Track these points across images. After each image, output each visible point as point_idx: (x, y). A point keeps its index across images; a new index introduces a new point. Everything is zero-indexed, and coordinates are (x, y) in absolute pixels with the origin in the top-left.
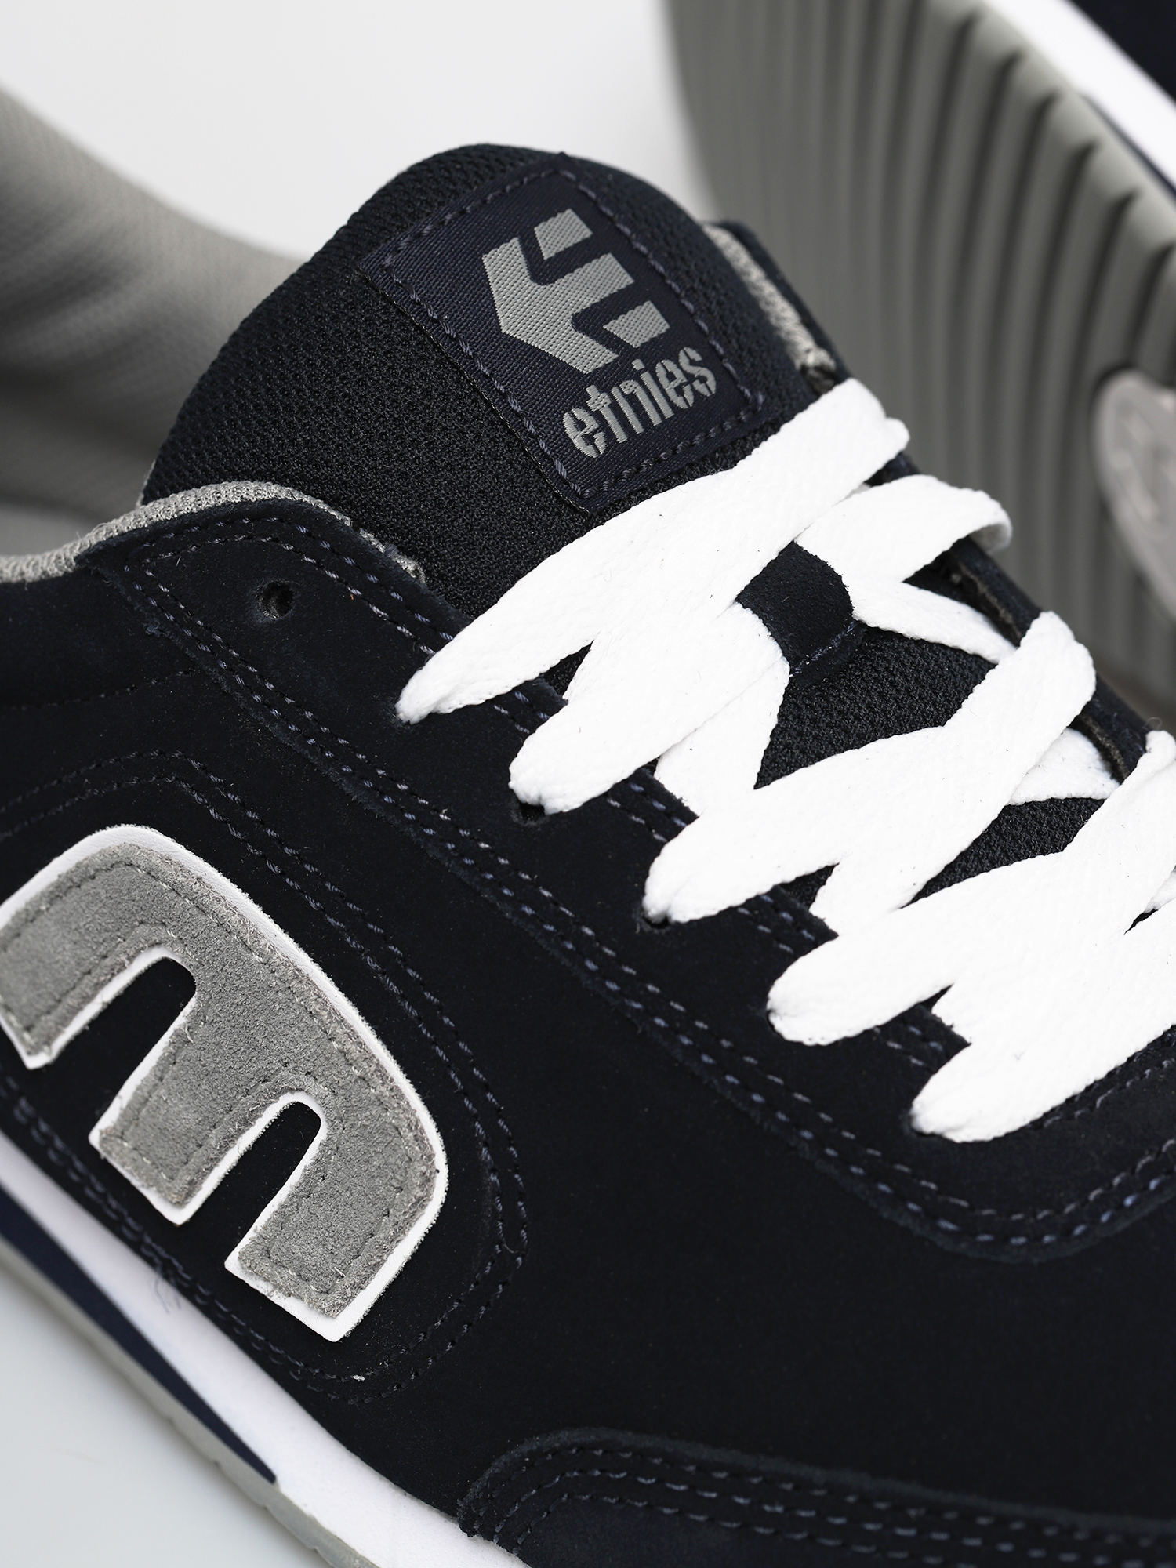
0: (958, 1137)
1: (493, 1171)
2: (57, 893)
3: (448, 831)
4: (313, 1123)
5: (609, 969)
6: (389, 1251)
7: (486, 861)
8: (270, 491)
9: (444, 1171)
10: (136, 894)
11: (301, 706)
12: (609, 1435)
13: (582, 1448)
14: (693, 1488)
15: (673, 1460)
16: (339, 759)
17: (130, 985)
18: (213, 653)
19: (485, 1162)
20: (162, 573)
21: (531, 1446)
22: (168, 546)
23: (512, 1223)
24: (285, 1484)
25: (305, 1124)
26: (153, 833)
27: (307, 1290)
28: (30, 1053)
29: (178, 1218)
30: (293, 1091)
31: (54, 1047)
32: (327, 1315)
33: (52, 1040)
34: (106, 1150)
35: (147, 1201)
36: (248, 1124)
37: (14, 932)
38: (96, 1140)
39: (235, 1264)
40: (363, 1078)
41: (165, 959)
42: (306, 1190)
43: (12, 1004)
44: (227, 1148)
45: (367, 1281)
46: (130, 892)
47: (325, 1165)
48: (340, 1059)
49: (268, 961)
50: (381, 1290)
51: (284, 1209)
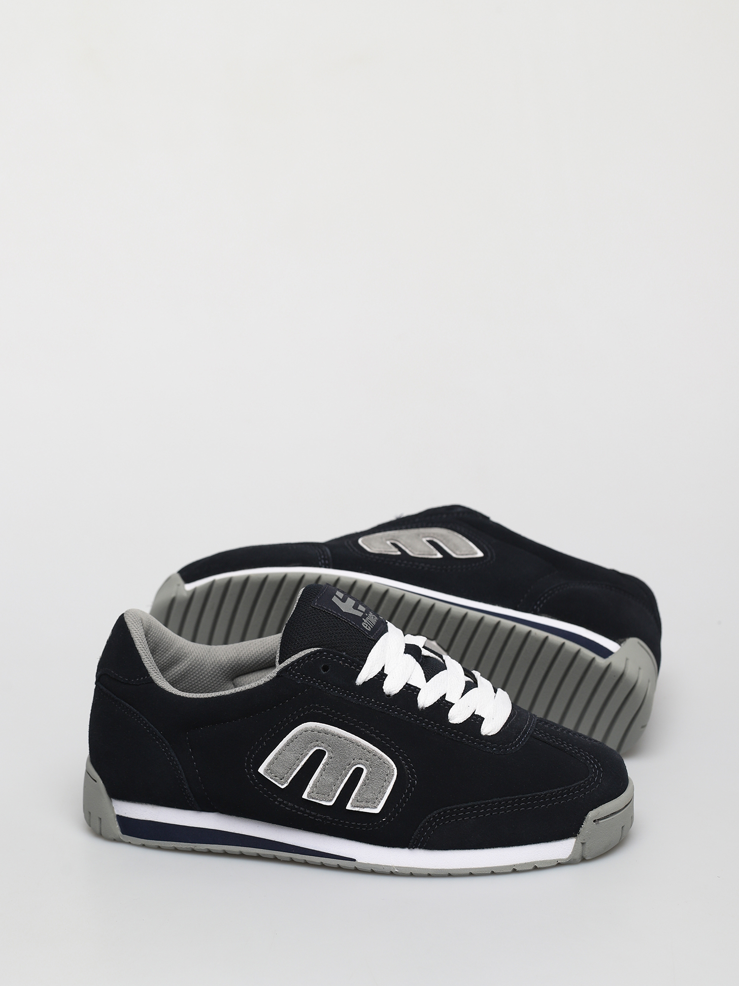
0: (490, 735)
1: (406, 765)
2: (287, 744)
3: (374, 703)
4: (362, 770)
5: (416, 719)
6: (387, 789)
7: (384, 707)
8: (313, 650)
9: (396, 768)
10: (310, 737)
11: (337, 687)
12: (444, 809)
13: (439, 813)
14: (464, 813)
15: (458, 809)
16: (348, 695)
17: (309, 758)
18: (314, 682)
19: (404, 764)
20: (297, 671)
21: (427, 818)
22: (296, 666)
23: (412, 774)
24: (359, 860)
25: (358, 772)
26: (310, 723)
27: (369, 804)
28: (282, 785)
29: (331, 804)
30: (355, 765)
31: (289, 781)
32: (376, 807)
33: (288, 779)
34: (308, 797)
35: (321, 804)
36: (346, 776)
37: (276, 758)
38: (305, 796)
39: (349, 807)
40: (374, 755)
41: (317, 750)
42: (364, 784)
43: (278, 774)
44: (341, 783)
45: (383, 796)
46: (308, 737)
47: (367, 777)
48: (368, 753)
49: (346, 739)
50: (387, 798)
51: (359, 790)
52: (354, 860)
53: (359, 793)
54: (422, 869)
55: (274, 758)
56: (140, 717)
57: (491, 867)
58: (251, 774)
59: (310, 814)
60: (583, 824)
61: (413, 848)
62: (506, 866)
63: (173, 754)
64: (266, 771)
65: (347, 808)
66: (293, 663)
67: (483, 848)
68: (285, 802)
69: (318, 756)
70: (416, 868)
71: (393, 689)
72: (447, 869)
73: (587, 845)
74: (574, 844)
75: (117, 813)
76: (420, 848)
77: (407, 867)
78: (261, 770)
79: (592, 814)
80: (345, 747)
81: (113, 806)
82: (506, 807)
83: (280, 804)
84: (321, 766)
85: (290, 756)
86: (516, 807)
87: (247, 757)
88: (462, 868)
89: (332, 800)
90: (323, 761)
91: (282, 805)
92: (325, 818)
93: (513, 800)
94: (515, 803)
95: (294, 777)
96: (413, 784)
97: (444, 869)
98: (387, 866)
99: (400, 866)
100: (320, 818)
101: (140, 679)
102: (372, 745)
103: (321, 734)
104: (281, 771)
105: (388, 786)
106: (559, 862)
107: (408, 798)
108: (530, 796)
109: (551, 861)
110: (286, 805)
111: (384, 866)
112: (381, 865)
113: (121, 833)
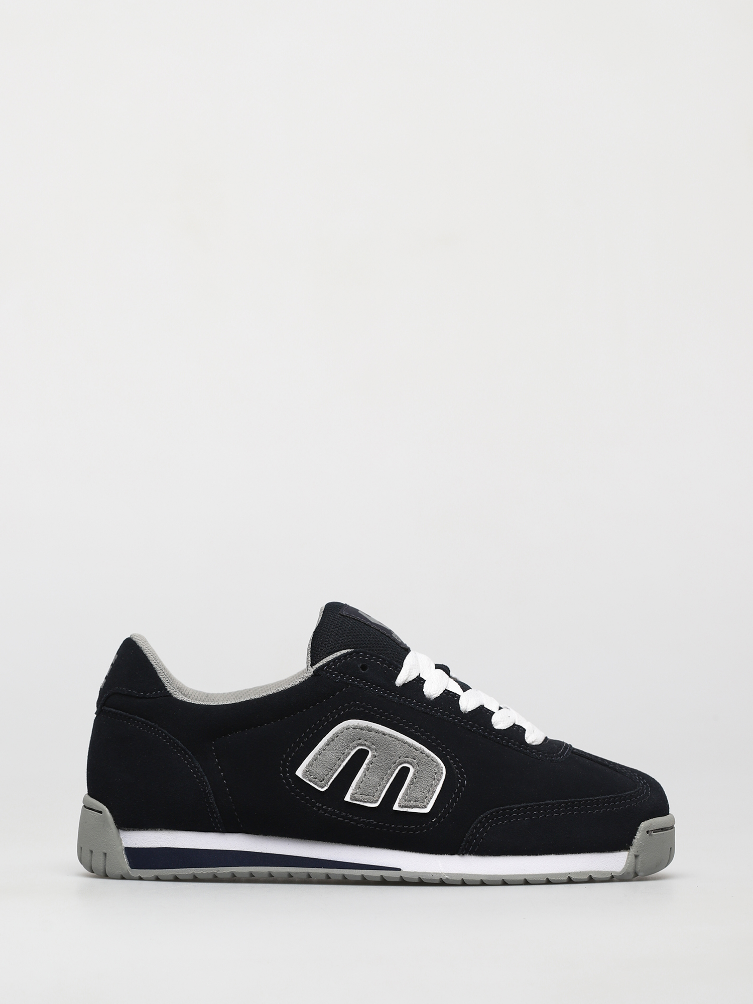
1: (454, 764)
3: (416, 704)
4: (409, 769)
5: (460, 721)
6: (436, 788)
7: (426, 708)
9: (444, 767)
10: (352, 734)
11: (377, 686)
12: (497, 809)
13: (491, 814)
14: (518, 814)
15: (511, 809)
16: (389, 694)
17: (351, 758)
18: (353, 680)
19: (452, 763)
20: (333, 670)
21: (480, 818)
22: (332, 665)
23: (461, 773)
24: (404, 869)
25: (405, 771)
26: (352, 720)
27: (418, 804)
28: (323, 787)
29: (376, 805)
30: (401, 764)
31: (329, 784)
32: (425, 807)
33: (329, 781)
34: (351, 799)
35: (365, 806)
36: (392, 776)
37: (315, 759)
38: (347, 798)
39: (396, 807)
40: (421, 752)
41: (359, 750)
42: (412, 783)
43: (317, 776)
44: (387, 783)
45: (433, 795)
46: (350, 734)
47: (415, 777)
48: (414, 750)
49: (391, 736)
50: (436, 797)
51: (407, 789)
52: (400, 870)
53: (406, 794)
54: (474, 875)
55: (313, 758)
56: (158, 731)
57: (546, 874)
58: (286, 779)
59: (351, 820)
60: (636, 835)
61: (463, 855)
62: (561, 873)
63: (198, 765)
64: (305, 773)
65: (394, 809)
66: (329, 662)
67: (537, 855)
68: (324, 807)
69: (361, 756)
70: (468, 874)
71: (434, 693)
72: (501, 875)
73: (640, 858)
74: (627, 856)
75: (126, 846)
76: (470, 854)
77: (457, 874)
78: (299, 773)
79: (644, 825)
80: (390, 744)
81: (121, 838)
82: (559, 809)
83: (319, 810)
84: (364, 766)
85: (331, 755)
86: (569, 810)
87: (282, 760)
88: (516, 874)
89: (377, 800)
90: (367, 761)
91: (321, 811)
92: (369, 822)
93: (567, 803)
94: (569, 806)
95: (335, 779)
96: (462, 784)
97: (497, 875)
98: (436, 873)
99: (450, 872)
100: (363, 822)
101: (156, 692)
102: (418, 743)
103: (364, 731)
104: (320, 771)
105: (438, 784)
106: (613, 874)
107: (458, 797)
108: (583, 800)
109: (604, 873)
110: (326, 811)
111: (433, 873)
112: (429, 873)
113: (129, 867)
